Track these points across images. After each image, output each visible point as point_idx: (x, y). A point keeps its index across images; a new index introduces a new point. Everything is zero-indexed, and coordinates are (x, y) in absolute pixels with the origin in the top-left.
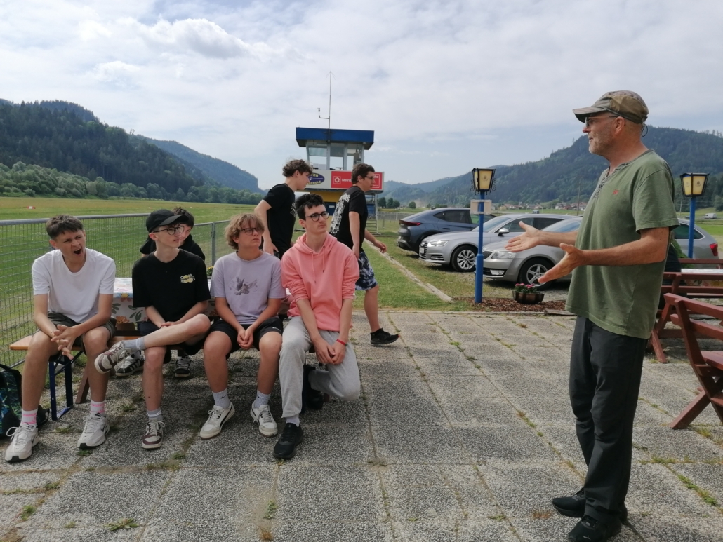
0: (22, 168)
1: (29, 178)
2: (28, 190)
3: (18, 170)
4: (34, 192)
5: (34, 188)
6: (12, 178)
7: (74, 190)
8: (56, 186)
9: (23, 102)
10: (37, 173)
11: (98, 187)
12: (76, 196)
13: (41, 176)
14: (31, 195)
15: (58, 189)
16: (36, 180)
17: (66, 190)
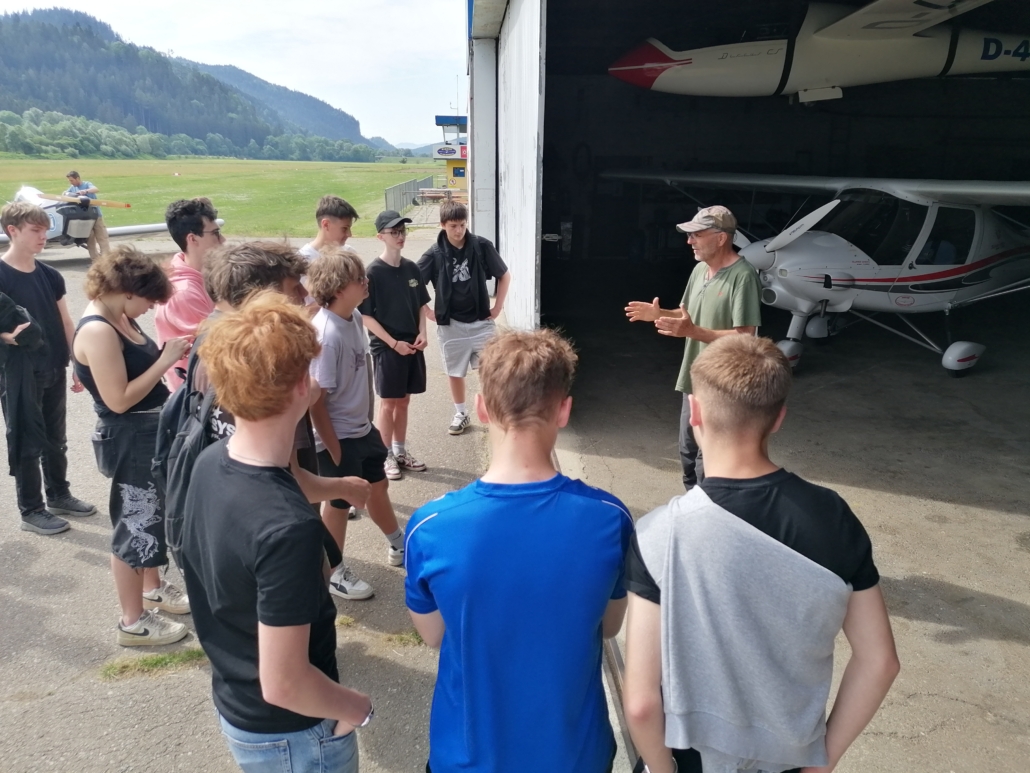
2: (69, 150)
6: (45, 134)
8: (101, 143)
10: (75, 126)
11: (152, 142)
12: (127, 156)
13: (80, 130)
14: (74, 156)
15: (103, 147)
16: (75, 136)
17: (114, 147)
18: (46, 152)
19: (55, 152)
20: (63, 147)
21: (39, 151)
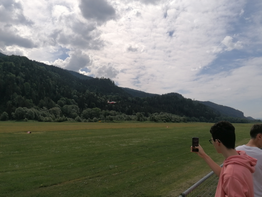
0: (162, 114)
1: (164, 117)
2: (164, 121)
3: (161, 115)
4: (166, 121)
5: (166, 120)
6: (160, 117)
7: (177, 120)
8: (172, 119)
9: (163, 94)
10: (166, 115)
11: (184, 119)
12: (178, 122)
13: (168, 116)
14: (165, 122)
15: (172, 120)
16: (166, 118)
17: (175, 120)
19: (161, 121)
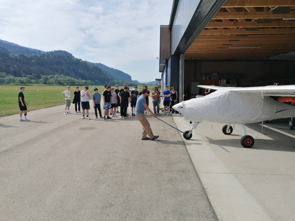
18: (65, 84)
19: (66, 84)
20: (68, 83)
21: (63, 84)
